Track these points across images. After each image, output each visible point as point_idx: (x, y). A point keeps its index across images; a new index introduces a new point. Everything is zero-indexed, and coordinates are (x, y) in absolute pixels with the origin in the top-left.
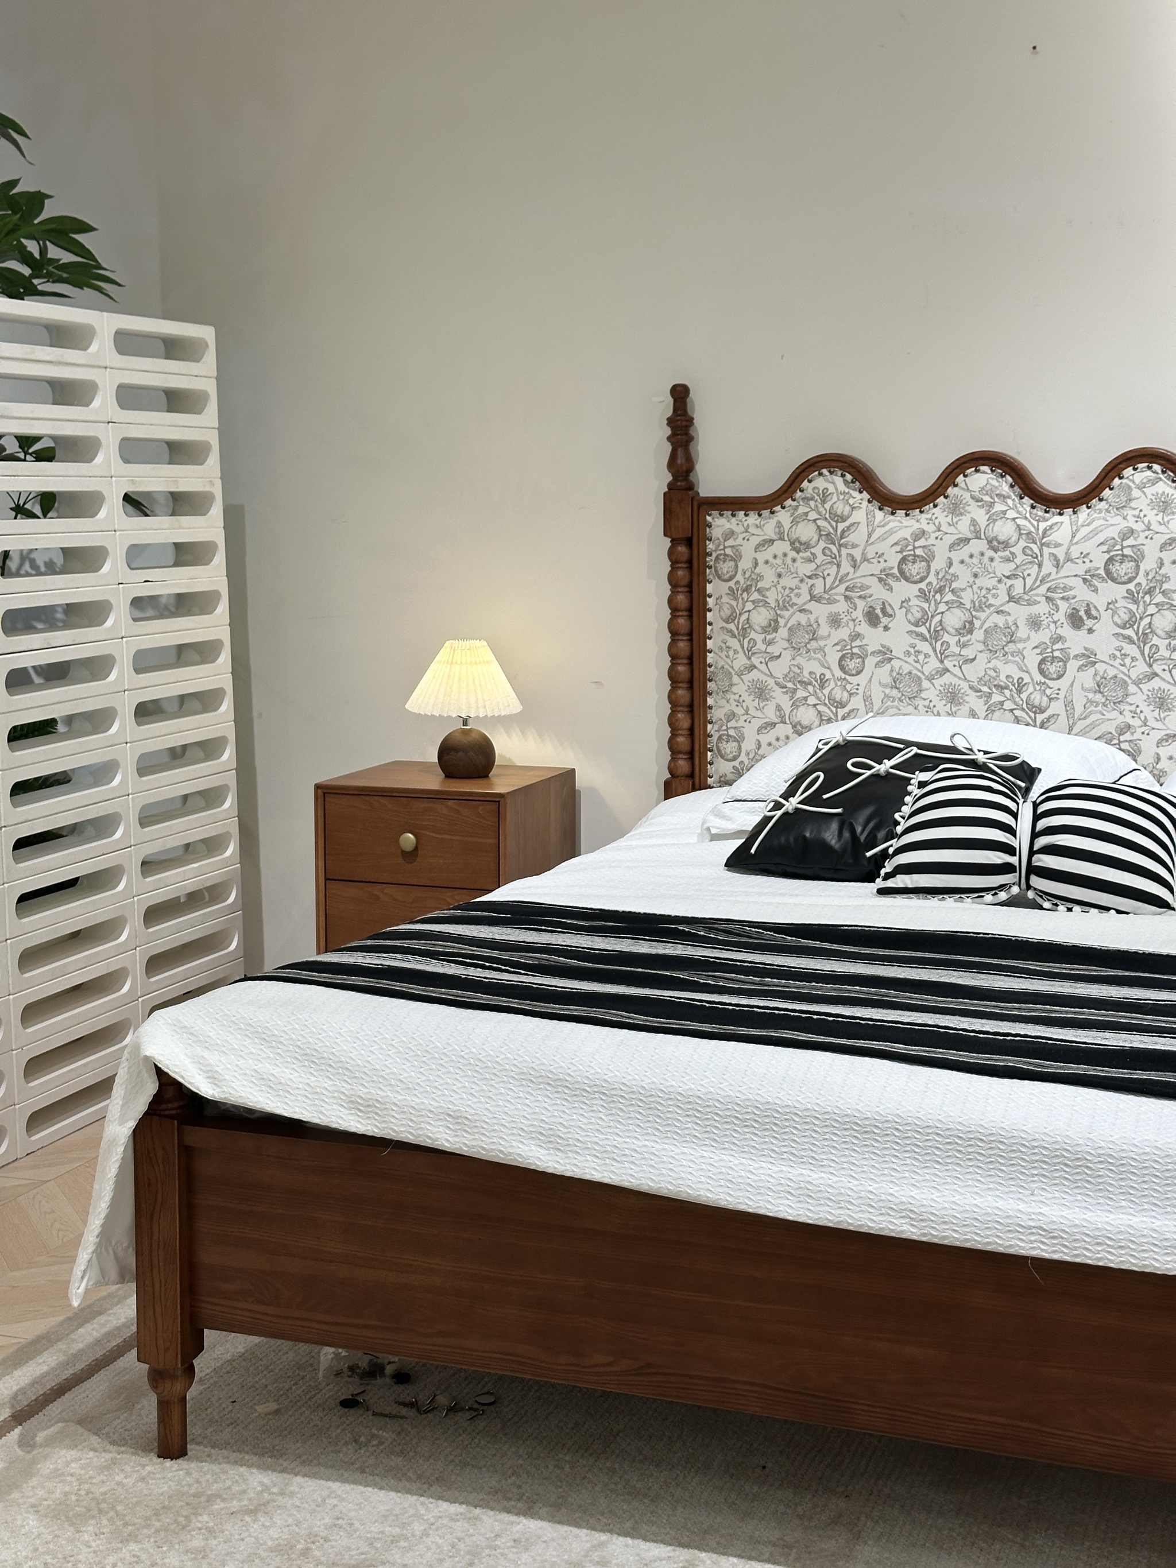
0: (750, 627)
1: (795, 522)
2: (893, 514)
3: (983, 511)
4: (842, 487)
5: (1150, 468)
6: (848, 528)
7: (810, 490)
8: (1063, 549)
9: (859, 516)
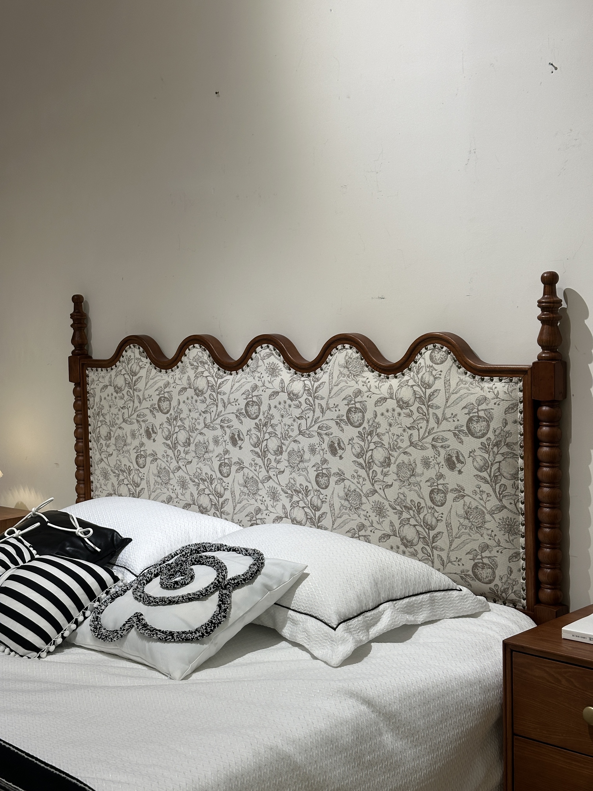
0: (100, 436)
1: (116, 376)
2: (161, 371)
3: (193, 371)
4: (138, 356)
5: (268, 347)
6: (138, 379)
7: (125, 357)
8: (227, 396)
9: (144, 372)
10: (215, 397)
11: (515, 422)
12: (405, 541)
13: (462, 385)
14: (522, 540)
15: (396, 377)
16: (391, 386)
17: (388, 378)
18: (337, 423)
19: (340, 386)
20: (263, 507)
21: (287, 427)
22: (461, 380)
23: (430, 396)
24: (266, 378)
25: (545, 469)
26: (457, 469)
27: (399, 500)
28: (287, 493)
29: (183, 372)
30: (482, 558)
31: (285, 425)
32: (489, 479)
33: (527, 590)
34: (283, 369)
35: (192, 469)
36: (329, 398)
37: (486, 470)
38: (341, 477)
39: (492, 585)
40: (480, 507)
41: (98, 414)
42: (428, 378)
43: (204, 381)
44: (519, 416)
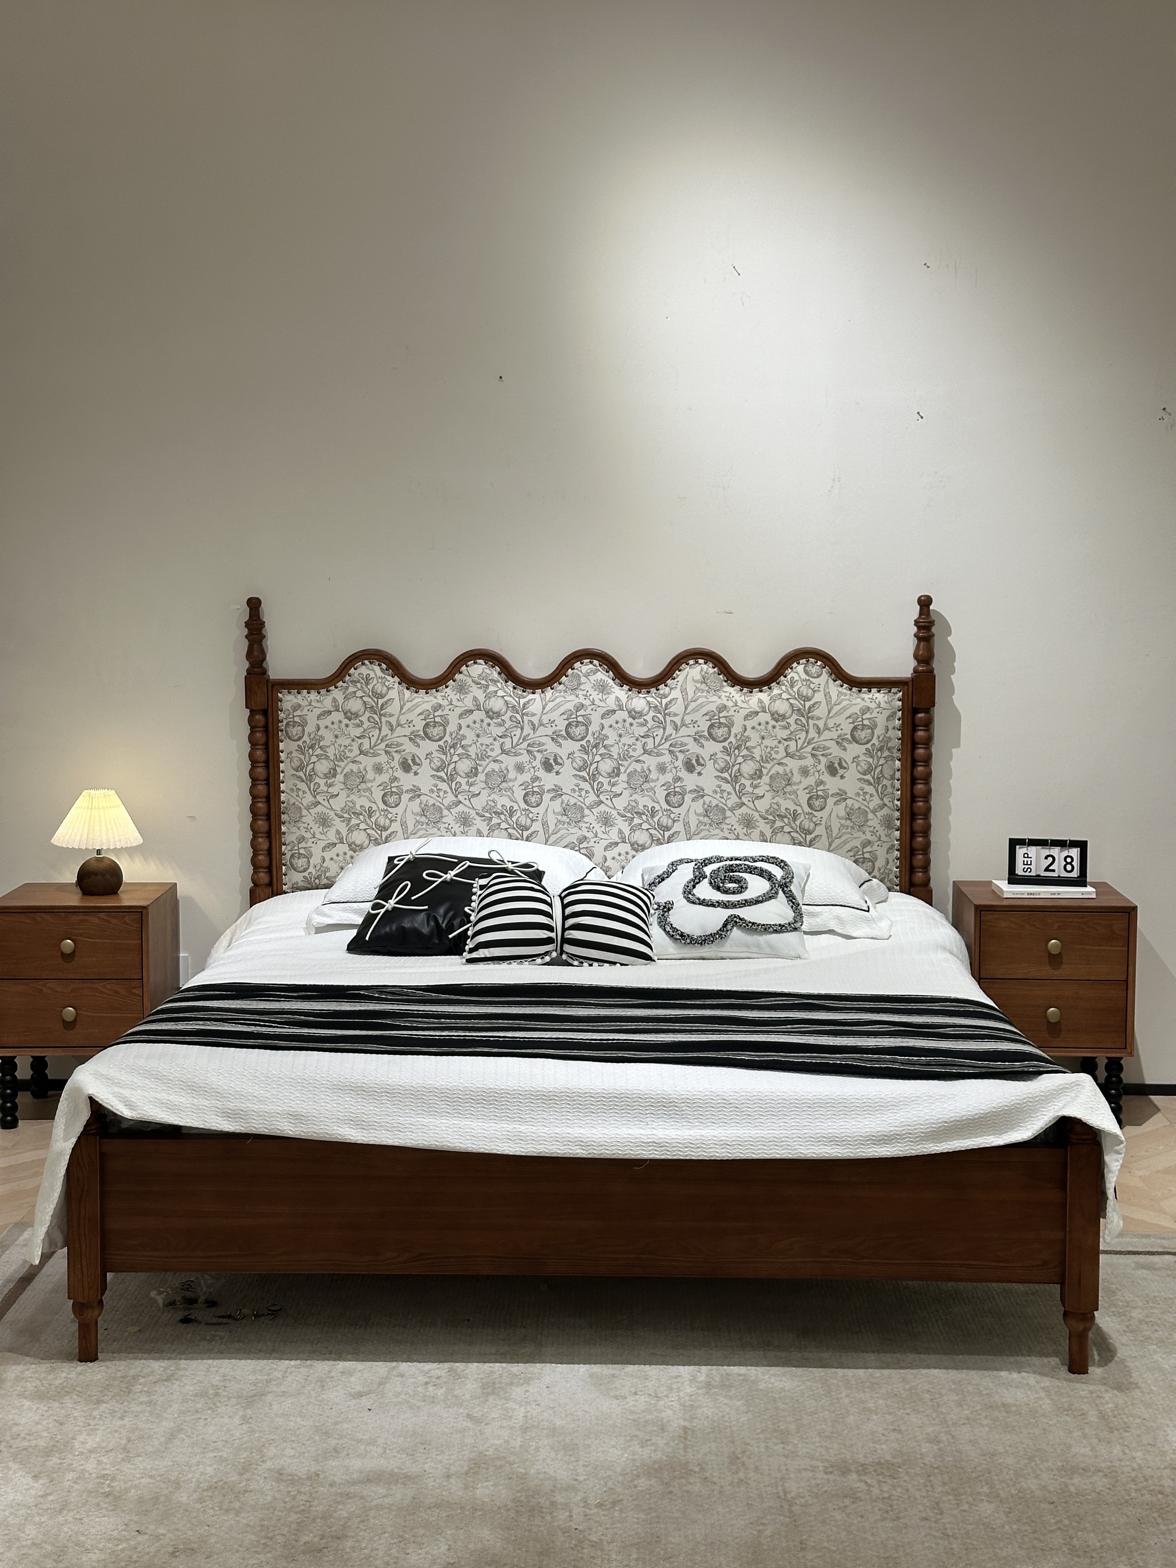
0: (315, 774)
3: (481, 691)
6: (386, 703)
7: (356, 675)
8: (537, 717)
9: (393, 694)
10: (520, 718)
11: (894, 728)
13: (843, 697)
16: (760, 699)
18: (695, 740)
19: (698, 702)
20: (590, 835)
21: (626, 747)
22: (840, 692)
24: (595, 696)
25: (920, 768)
26: (839, 775)
27: (772, 810)
28: (625, 817)
30: (864, 853)
32: (872, 781)
33: (901, 877)
34: (614, 685)
35: (479, 802)
36: (685, 714)
37: (870, 773)
38: (699, 793)
40: (863, 807)
41: (311, 747)
42: (804, 691)
43: (499, 701)
44: (898, 723)
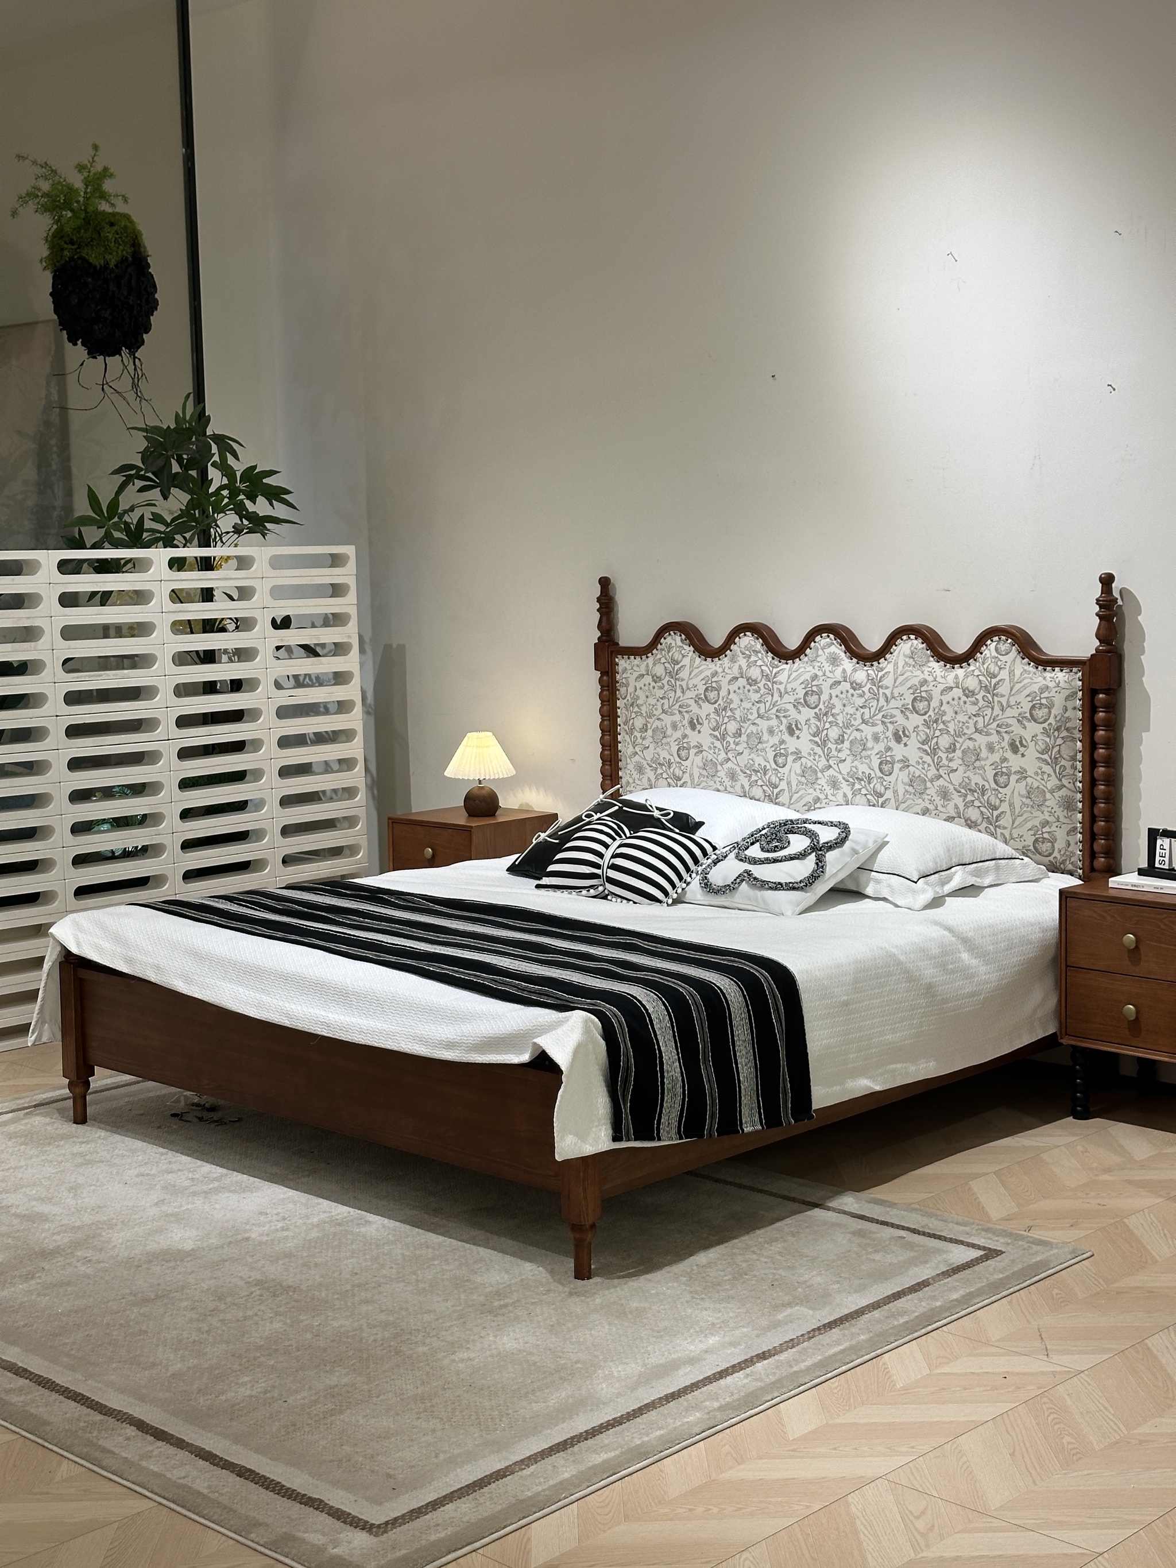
10: (771, 686)
11: (1075, 708)
12: (969, 822)
13: (1026, 675)
14: (1080, 816)
15: (962, 667)
16: (956, 675)
17: (953, 668)
18: (902, 712)
19: (905, 676)
20: (822, 796)
21: (849, 716)
22: (1025, 670)
23: (995, 685)
24: (827, 667)
25: (1101, 751)
26: (1020, 753)
27: (964, 783)
28: (848, 781)
29: (733, 660)
30: (1043, 833)
31: (847, 714)
32: (1050, 761)
33: (1083, 861)
34: (845, 658)
35: (743, 760)
36: (894, 687)
37: (1047, 752)
38: (905, 763)
39: (1051, 858)
40: (1041, 787)
41: (632, 705)
42: (993, 668)
43: (758, 670)
44: (1078, 703)
